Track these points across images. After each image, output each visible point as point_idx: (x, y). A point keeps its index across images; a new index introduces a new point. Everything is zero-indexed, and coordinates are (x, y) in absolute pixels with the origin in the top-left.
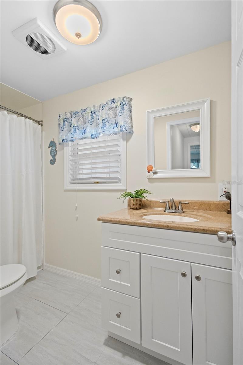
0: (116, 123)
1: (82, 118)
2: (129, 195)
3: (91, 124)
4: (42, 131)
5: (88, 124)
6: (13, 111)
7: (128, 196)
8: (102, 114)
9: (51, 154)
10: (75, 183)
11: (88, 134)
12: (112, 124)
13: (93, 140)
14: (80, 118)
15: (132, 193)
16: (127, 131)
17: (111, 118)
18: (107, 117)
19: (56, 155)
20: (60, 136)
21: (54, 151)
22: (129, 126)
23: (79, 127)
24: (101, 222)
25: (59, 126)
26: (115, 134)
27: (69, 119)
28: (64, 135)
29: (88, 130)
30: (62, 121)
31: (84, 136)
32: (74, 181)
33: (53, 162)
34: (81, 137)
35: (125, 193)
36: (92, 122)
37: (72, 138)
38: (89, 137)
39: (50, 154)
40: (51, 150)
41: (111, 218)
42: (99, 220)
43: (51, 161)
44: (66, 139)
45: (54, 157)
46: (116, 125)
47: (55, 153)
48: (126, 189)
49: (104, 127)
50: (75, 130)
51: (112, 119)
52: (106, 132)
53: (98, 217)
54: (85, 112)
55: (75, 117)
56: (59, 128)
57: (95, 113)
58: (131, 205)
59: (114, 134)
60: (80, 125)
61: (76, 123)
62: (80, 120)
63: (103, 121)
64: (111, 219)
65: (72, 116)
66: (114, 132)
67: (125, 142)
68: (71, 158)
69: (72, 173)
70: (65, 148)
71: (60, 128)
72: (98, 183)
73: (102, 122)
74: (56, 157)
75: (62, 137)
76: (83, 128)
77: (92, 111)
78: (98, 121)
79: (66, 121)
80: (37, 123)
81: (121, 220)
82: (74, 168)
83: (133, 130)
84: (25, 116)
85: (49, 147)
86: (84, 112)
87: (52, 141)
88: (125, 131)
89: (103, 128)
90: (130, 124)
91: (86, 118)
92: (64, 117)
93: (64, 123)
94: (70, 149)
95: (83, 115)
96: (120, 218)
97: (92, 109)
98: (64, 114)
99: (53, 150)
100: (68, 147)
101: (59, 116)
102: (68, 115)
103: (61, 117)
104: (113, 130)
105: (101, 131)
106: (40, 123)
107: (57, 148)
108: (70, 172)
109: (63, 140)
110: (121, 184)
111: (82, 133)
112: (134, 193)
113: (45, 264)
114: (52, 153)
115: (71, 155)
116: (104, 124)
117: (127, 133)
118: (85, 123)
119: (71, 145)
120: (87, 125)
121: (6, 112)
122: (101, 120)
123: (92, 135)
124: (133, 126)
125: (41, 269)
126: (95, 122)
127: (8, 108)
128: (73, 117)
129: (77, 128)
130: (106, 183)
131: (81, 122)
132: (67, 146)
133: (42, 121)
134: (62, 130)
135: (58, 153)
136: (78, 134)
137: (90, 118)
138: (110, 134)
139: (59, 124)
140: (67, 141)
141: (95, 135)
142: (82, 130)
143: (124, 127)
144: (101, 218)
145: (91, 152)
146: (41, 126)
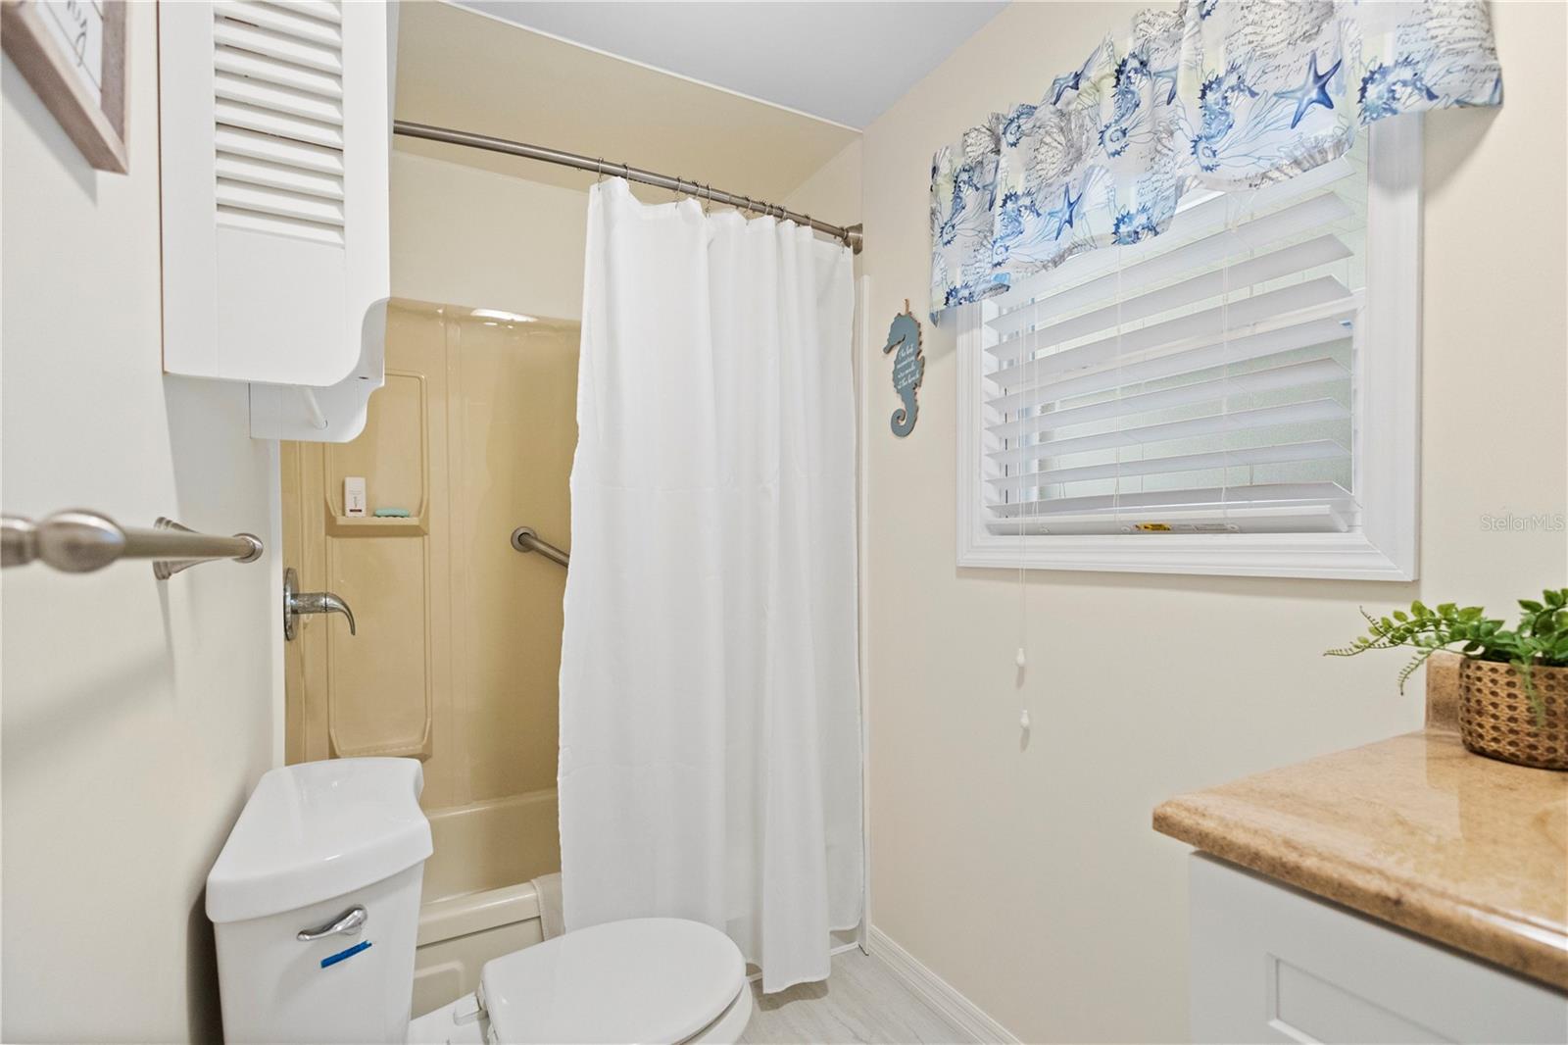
0: (1318, 78)
1: (1061, 129)
2: (1462, 635)
3: (1117, 146)
4: (858, 273)
5: (1097, 157)
6: (727, 198)
7: (1453, 639)
8: (1198, 51)
9: (896, 381)
10: (1013, 532)
11: (1096, 220)
12: (1280, 95)
13: (1130, 253)
14: (1048, 139)
15: (1489, 615)
16: (1431, 96)
17: (1271, 51)
18: (1240, 54)
19: (917, 385)
20: (937, 277)
21: (909, 366)
22: (1464, 53)
23: (1040, 197)
24: (1192, 848)
25: (933, 222)
26: (1311, 159)
27: (982, 167)
28: (957, 267)
29: (1095, 196)
30: (946, 191)
31: (1069, 237)
32: (1008, 521)
33: (903, 423)
34: (1051, 249)
35: (1406, 609)
36: (1124, 133)
37: (999, 270)
38: (1101, 238)
39: (892, 383)
40: (896, 363)
41: (1288, 843)
42: (1162, 824)
43: (898, 416)
44: (966, 286)
45: (909, 392)
46: (1322, 88)
47: (913, 374)
48: (1409, 578)
49: (1207, 138)
50: (1016, 219)
51: (1287, 57)
52: (1234, 164)
53: (1155, 803)
54: (1076, 87)
55: (1014, 145)
56: (932, 229)
57: (1143, 64)
58: (1483, 720)
59: (1297, 162)
60: (1045, 184)
61: (1022, 176)
62: (1042, 150)
63: (1203, 96)
64: (1291, 857)
65: (998, 142)
66: (1298, 153)
67: (1410, 201)
68: (993, 389)
69: (998, 473)
70: (963, 340)
71: (938, 230)
72: (1158, 528)
73: (1199, 102)
74: (922, 394)
75: (944, 279)
76: (1063, 189)
77: (1124, 63)
78: (1165, 112)
79: (969, 182)
80: (839, 239)
81: (1412, 898)
82: (1014, 445)
83: (1498, 81)
84: (780, 214)
85: (888, 350)
86: (1070, 93)
87: (903, 313)
88: (1411, 102)
89: (1202, 145)
90: (1473, 33)
91: (1082, 126)
92: (959, 163)
93: (957, 197)
94: (988, 336)
95: (1062, 114)
96: (1406, 872)
97: (1127, 46)
98: (959, 150)
99: (904, 359)
100: (976, 332)
101: (935, 170)
102: (981, 144)
103: (944, 169)
104: (1289, 137)
105: (1193, 169)
106: (848, 237)
107: (924, 347)
108: (992, 468)
109: (949, 294)
110: (1358, 537)
111: (1055, 224)
112: (1512, 620)
113: (870, 926)
114: (902, 375)
115: (996, 370)
116: (1217, 117)
117: (1424, 116)
118: (1079, 157)
119: (995, 315)
120: (1091, 162)
121: (694, 204)
122: (1188, 94)
123: (1120, 221)
124: (1501, 44)
125: (855, 945)
126: (1145, 128)
127: (707, 188)
128: (1004, 147)
129: (1027, 201)
130: (1219, 529)
131: (1052, 159)
132: (975, 322)
133: (859, 228)
134: (946, 238)
135: (930, 370)
136: (1034, 237)
137: (1108, 110)
138: (1264, 176)
139: (933, 213)
140: (970, 298)
141: (1141, 220)
142: (1060, 204)
143: (1407, 74)
144: (1188, 820)
145: (1115, 334)
146: (857, 251)
